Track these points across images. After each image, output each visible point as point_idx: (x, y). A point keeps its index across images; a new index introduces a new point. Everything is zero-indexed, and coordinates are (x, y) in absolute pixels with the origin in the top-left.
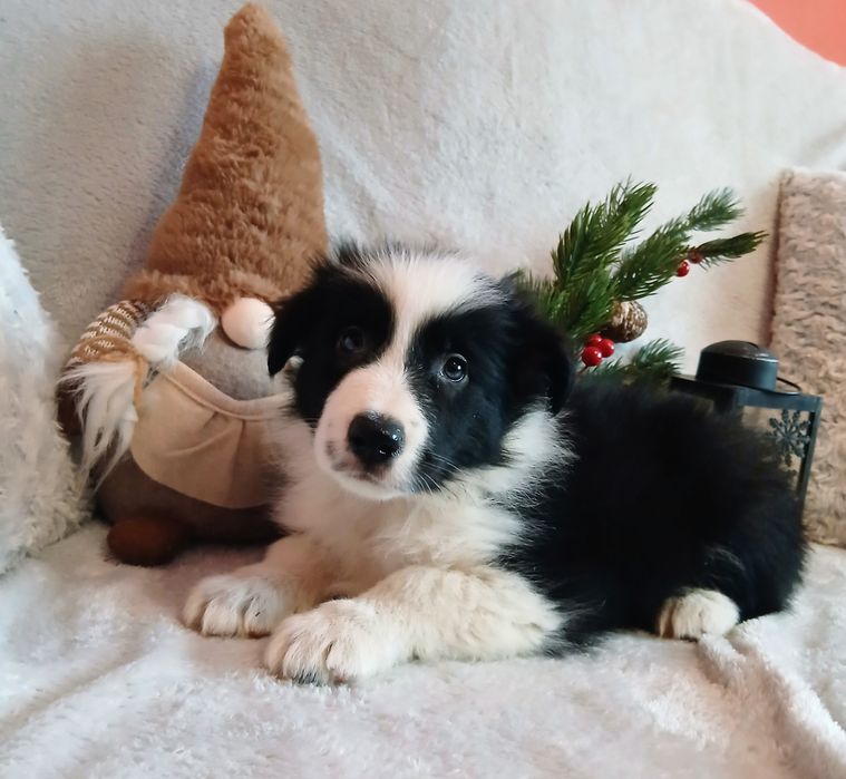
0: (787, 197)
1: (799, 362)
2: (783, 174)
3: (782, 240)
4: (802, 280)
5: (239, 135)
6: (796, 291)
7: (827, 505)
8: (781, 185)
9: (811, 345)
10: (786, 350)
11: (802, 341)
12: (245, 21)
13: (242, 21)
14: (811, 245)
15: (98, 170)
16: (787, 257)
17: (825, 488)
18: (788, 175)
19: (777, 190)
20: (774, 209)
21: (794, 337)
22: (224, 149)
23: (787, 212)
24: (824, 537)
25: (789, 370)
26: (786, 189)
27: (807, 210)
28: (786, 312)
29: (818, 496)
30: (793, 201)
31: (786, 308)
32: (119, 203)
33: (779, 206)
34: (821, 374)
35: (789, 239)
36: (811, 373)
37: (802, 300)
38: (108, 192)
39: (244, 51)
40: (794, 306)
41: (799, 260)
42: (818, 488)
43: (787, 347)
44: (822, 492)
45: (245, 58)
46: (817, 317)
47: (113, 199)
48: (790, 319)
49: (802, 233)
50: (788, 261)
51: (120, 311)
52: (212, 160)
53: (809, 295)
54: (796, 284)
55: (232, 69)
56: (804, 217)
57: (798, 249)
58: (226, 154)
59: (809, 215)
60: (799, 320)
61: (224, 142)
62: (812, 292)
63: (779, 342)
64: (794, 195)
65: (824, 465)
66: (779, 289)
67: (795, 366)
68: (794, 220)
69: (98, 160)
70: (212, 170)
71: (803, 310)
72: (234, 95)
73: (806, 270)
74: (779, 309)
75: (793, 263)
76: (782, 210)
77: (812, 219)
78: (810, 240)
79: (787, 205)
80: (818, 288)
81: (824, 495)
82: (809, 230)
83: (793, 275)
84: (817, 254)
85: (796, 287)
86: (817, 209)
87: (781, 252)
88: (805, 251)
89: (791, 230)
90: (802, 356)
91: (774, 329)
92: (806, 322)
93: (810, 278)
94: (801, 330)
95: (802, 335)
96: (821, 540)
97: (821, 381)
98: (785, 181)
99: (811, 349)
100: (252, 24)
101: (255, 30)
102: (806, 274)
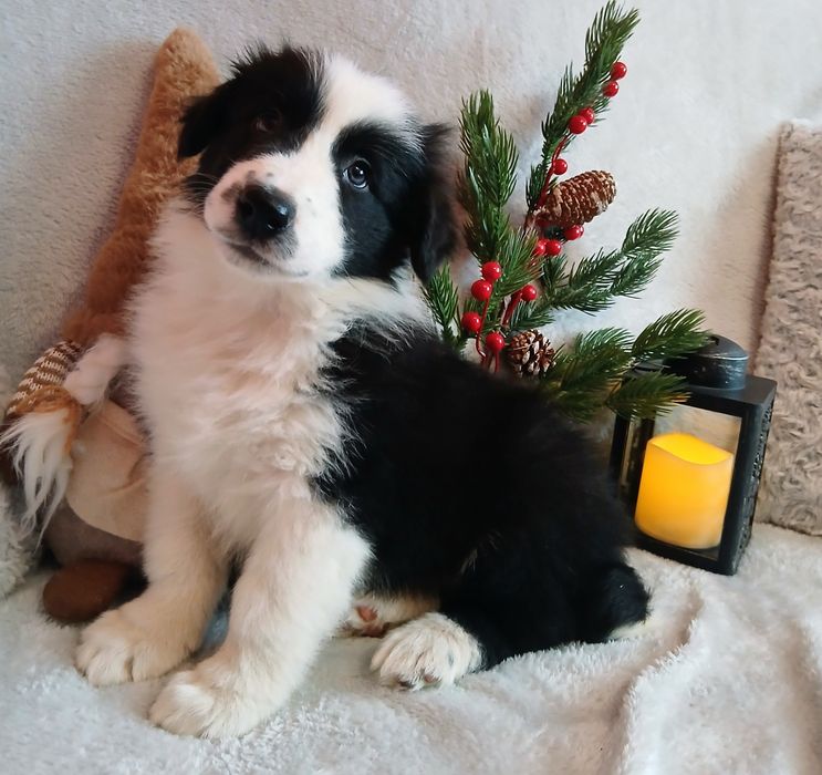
0: (786, 154)
1: (791, 339)
2: (783, 127)
3: (779, 199)
4: (797, 248)
5: (165, 167)
6: (791, 258)
7: (816, 496)
8: (780, 139)
9: (804, 321)
10: (779, 325)
11: (795, 316)
12: (172, 50)
13: (168, 50)
14: (808, 208)
15: (57, 191)
16: (785, 220)
17: (813, 478)
18: (788, 129)
19: (775, 145)
20: (772, 165)
21: (787, 310)
22: (150, 183)
23: (786, 171)
24: (812, 528)
25: (780, 347)
26: (786, 145)
27: (805, 168)
28: (779, 282)
29: (807, 486)
30: (792, 157)
31: (780, 277)
32: (79, 224)
33: (778, 162)
34: (812, 355)
35: (785, 200)
36: (802, 353)
37: (796, 269)
38: (67, 214)
39: (169, 82)
40: (788, 276)
41: (795, 224)
42: (806, 477)
43: (779, 321)
44: (810, 481)
45: (170, 88)
46: (811, 290)
47: (72, 220)
48: (784, 291)
49: (799, 194)
50: (784, 224)
51: (56, 354)
52: (139, 196)
53: (803, 265)
54: (790, 251)
55: (158, 101)
56: (802, 176)
57: (794, 212)
58: (151, 187)
59: (808, 174)
60: (792, 292)
61: (150, 175)
62: (807, 262)
63: (771, 315)
64: (792, 151)
65: (813, 454)
66: (775, 254)
67: (787, 343)
68: (791, 179)
69: (57, 181)
70: (139, 204)
71: (796, 280)
72: (161, 128)
73: (801, 236)
74: (775, 278)
75: (789, 227)
76: (780, 167)
77: (810, 180)
78: (807, 203)
79: (785, 161)
80: (813, 257)
81: (812, 485)
82: (807, 190)
83: (788, 240)
84: (814, 218)
85: (792, 254)
86: (816, 168)
87: (778, 213)
88: (801, 215)
89: (788, 190)
90: (795, 333)
91: (768, 300)
92: (800, 295)
93: (806, 246)
94: (793, 304)
95: (795, 310)
96: (809, 530)
97: (812, 362)
98: (783, 136)
99: (803, 325)
100: (177, 53)
101: (181, 59)
102: (802, 241)
